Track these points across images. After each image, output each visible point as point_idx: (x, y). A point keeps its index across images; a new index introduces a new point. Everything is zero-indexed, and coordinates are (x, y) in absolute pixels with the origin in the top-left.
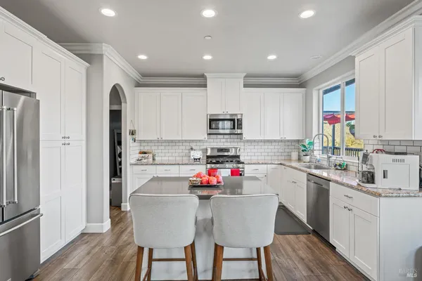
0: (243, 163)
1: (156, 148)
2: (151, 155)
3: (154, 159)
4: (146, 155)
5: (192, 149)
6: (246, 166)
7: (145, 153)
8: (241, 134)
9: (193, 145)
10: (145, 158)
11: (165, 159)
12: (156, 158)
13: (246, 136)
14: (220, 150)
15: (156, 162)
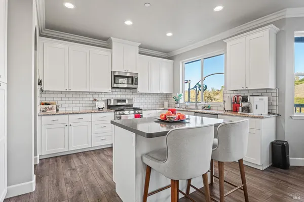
0: (142, 110)
1: (60, 99)
2: (55, 106)
3: (57, 110)
4: (50, 106)
5: (95, 100)
6: (143, 112)
7: (49, 104)
8: (136, 88)
9: (96, 96)
10: (49, 109)
11: (69, 110)
12: (60, 109)
13: (139, 90)
14: (119, 101)
15: (59, 113)
